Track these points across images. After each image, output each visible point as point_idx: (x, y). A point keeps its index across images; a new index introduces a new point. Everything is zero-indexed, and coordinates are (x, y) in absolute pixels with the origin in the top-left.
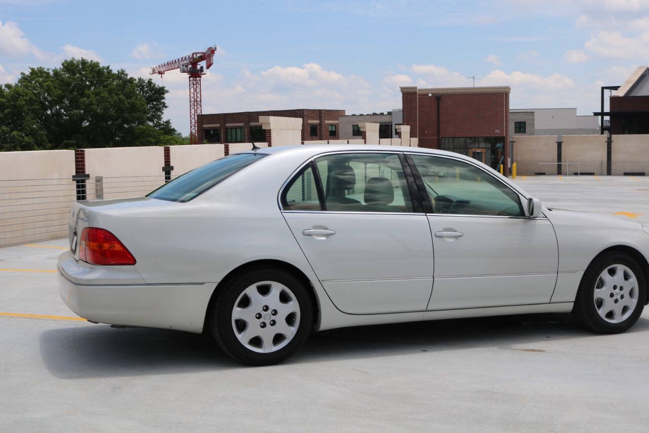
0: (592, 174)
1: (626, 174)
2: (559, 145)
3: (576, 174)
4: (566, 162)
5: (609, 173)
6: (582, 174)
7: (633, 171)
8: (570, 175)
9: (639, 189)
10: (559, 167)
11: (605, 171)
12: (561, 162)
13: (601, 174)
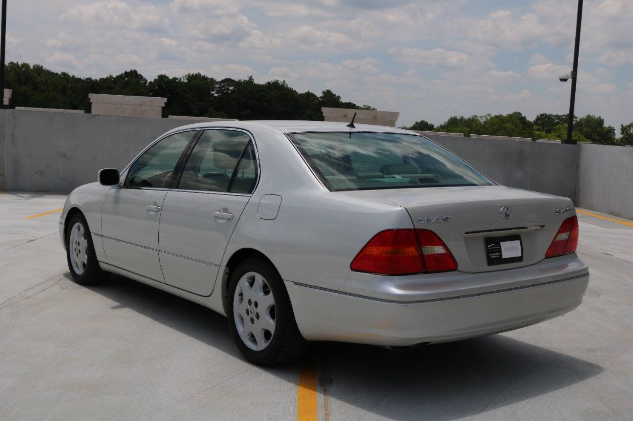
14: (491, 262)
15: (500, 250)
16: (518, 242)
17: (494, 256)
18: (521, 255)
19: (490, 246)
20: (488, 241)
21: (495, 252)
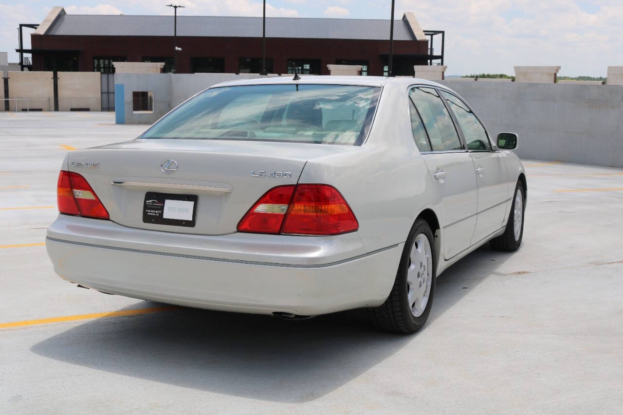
0: (40, 110)
1: (73, 110)
2: (6, 81)
3: (24, 110)
4: (13, 98)
5: (56, 109)
6: (31, 110)
7: (79, 107)
8: (18, 111)
9: (100, 124)
10: (7, 103)
11: (53, 107)
12: (8, 98)
13: (49, 110)
14: (147, 219)
15: (162, 208)
16: (192, 203)
17: (152, 213)
18: (191, 219)
19: (150, 201)
20: (149, 195)
21: (155, 209)
